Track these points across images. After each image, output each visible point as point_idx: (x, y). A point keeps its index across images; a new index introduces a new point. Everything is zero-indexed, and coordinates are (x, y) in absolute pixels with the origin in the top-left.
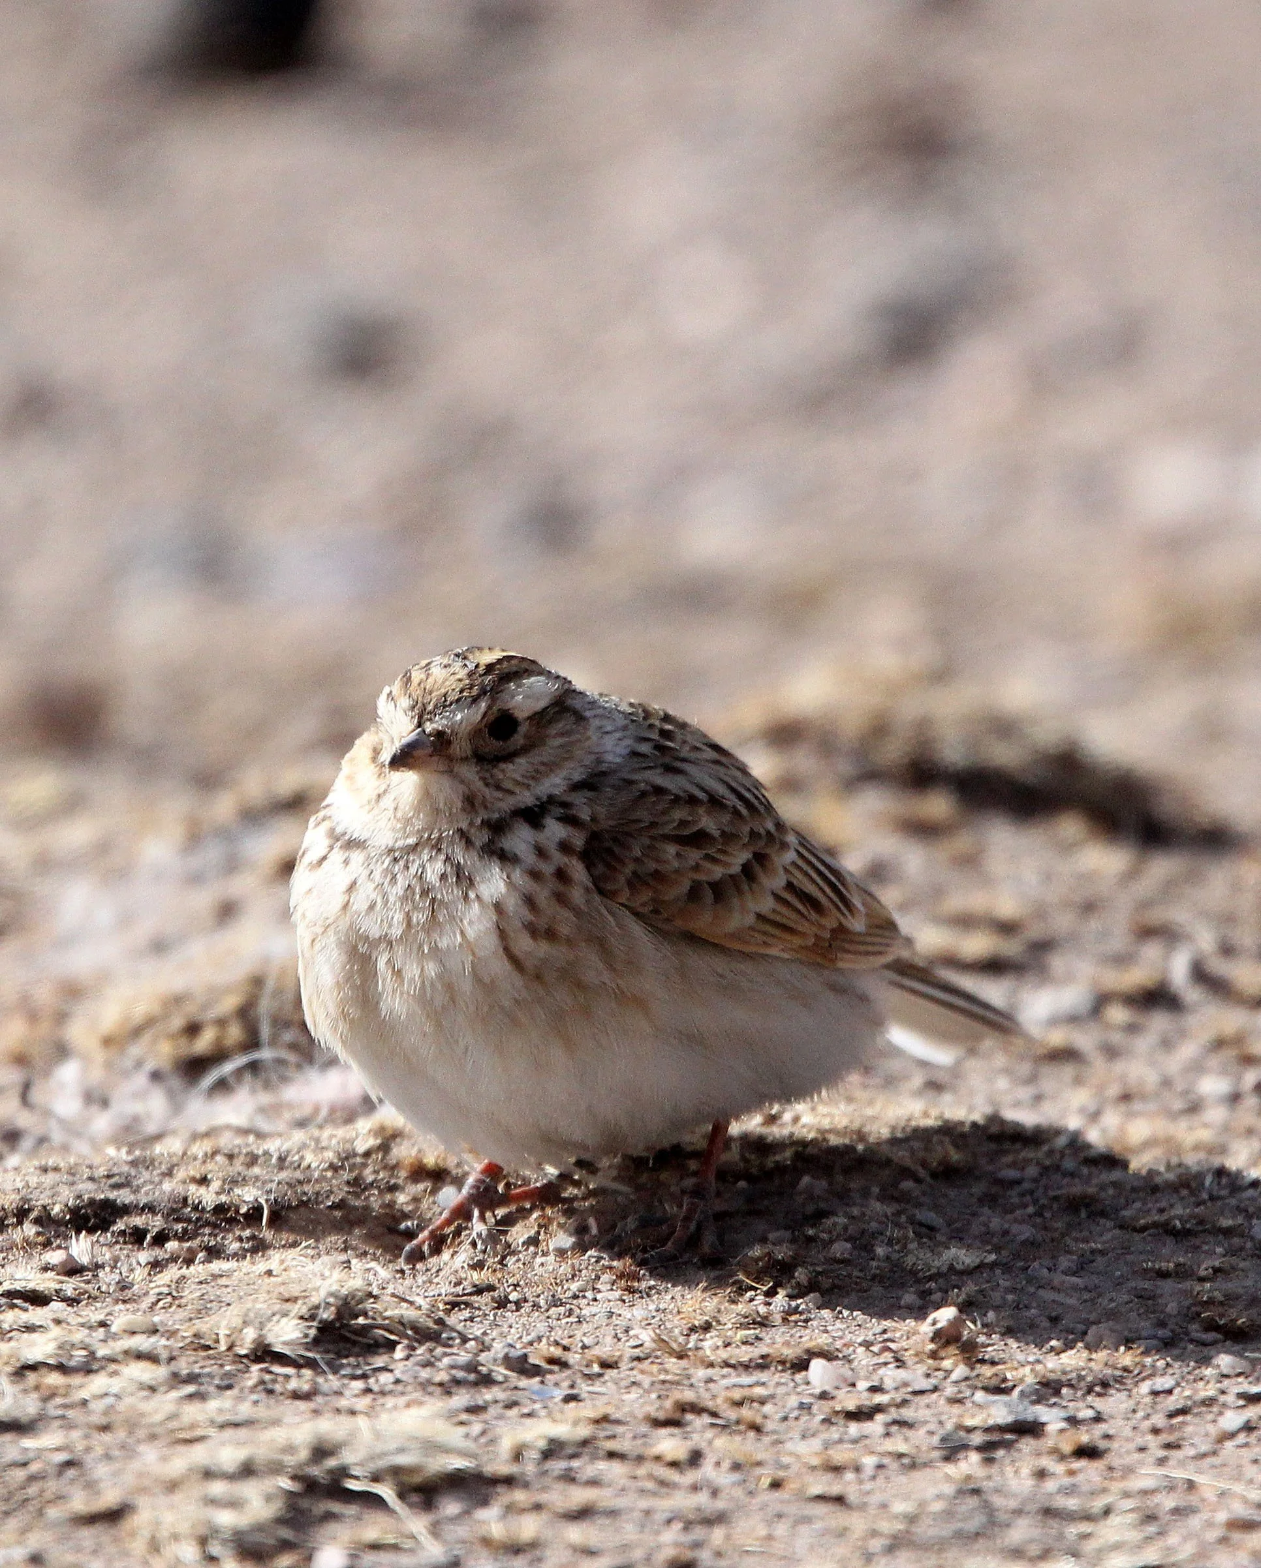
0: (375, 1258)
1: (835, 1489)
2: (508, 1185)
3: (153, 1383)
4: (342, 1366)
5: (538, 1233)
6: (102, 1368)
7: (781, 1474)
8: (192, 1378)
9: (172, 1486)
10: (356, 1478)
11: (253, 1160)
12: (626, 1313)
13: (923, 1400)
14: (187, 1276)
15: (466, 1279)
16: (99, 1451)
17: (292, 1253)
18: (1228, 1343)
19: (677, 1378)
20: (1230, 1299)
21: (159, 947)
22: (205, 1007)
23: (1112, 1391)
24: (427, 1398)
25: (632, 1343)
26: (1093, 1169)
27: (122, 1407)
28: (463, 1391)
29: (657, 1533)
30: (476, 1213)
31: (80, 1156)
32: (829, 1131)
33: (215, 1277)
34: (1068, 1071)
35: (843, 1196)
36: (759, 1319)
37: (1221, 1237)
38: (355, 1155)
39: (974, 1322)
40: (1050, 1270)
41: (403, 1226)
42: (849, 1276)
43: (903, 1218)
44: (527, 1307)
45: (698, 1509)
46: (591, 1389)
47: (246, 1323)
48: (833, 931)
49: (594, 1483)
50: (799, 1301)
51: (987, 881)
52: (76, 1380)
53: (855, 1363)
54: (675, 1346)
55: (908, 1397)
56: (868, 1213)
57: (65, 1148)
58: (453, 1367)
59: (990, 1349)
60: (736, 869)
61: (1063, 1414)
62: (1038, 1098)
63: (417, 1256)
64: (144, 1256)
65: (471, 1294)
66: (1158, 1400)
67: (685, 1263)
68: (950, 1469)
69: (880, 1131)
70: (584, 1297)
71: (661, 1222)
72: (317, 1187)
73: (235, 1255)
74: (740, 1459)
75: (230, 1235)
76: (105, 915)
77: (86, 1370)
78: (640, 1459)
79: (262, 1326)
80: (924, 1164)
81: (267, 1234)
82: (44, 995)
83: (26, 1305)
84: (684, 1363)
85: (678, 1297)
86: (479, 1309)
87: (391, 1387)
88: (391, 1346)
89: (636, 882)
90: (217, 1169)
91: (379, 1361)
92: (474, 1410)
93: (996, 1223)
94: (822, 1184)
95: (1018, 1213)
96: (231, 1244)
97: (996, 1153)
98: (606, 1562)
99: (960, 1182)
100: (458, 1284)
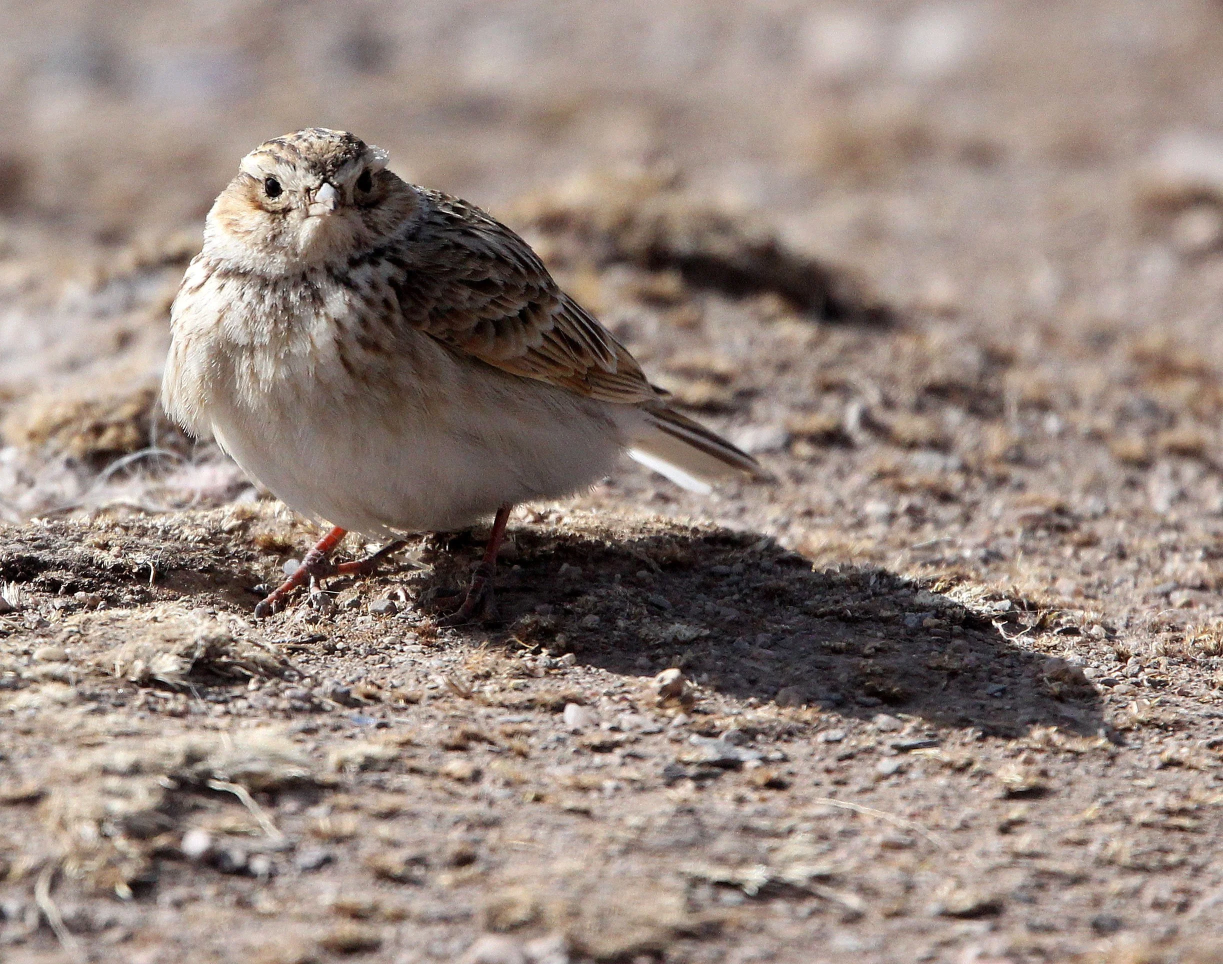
0: (234, 612)
1: (583, 804)
2: (337, 560)
3: (65, 700)
4: (208, 693)
5: (360, 598)
6: (26, 686)
7: (542, 791)
8: (94, 697)
9: (78, 779)
10: (218, 780)
12: (426, 662)
13: (650, 739)
14: (93, 618)
15: (303, 630)
16: (22, 750)
17: (172, 605)
18: (885, 706)
19: (463, 714)
20: (887, 672)
21: (73, 365)
22: (108, 412)
23: (795, 739)
24: (273, 721)
25: (430, 685)
26: (785, 568)
27: (41, 717)
28: (300, 716)
29: (446, 833)
30: (312, 580)
31: (11, 523)
32: (585, 530)
33: (113, 620)
34: (766, 491)
35: (593, 579)
36: (527, 672)
37: (882, 624)
38: (222, 532)
39: (692, 681)
40: (750, 643)
41: (256, 588)
42: (597, 641)
43: (639, 599)
44: (350, 654)
45: (479, 815)
46: (398, 719)
47: (136, 657)
49: (399, 791)
50: (558, 659)
51: (706, 343)
52: (6, 695)
53: (600, 710)
54: (462, 689)
55: (640, 736)
56: (612, 593)
58: (293, 697)
59: (703, 702)
60: (515, 313)
61: (758, 754)
62: (742, 511)
63: (266, 612)
64: (58, 602)
65: (307, 642)
66: (832, 746)
67: (472, 626)
68: (672, 793)
69: (624, 534)
70: (394, 648)
71: (453, 594)
72: (193, 555)
73: (127, 605)
74: (512, 778)
75: (125, 589)
76: (34, 338)
77: (14, 687)
78: (434, 775)
79: (148, 660)
80: (655, 558)
81: (153, 589)
84: (469, 702)
85: (466, 651)
86: (313, 654)
87: (244, 711)
88: (246, 680)
90: (116, 537)
91: (237, 691)
92: (309, 731)
93: (709, 606)
94: (576, 571)
95: (727, 599)
96: (125, 595)
97: (711, 552)
98: (406, 853)
99: (684, 573)
100: (297, 634)
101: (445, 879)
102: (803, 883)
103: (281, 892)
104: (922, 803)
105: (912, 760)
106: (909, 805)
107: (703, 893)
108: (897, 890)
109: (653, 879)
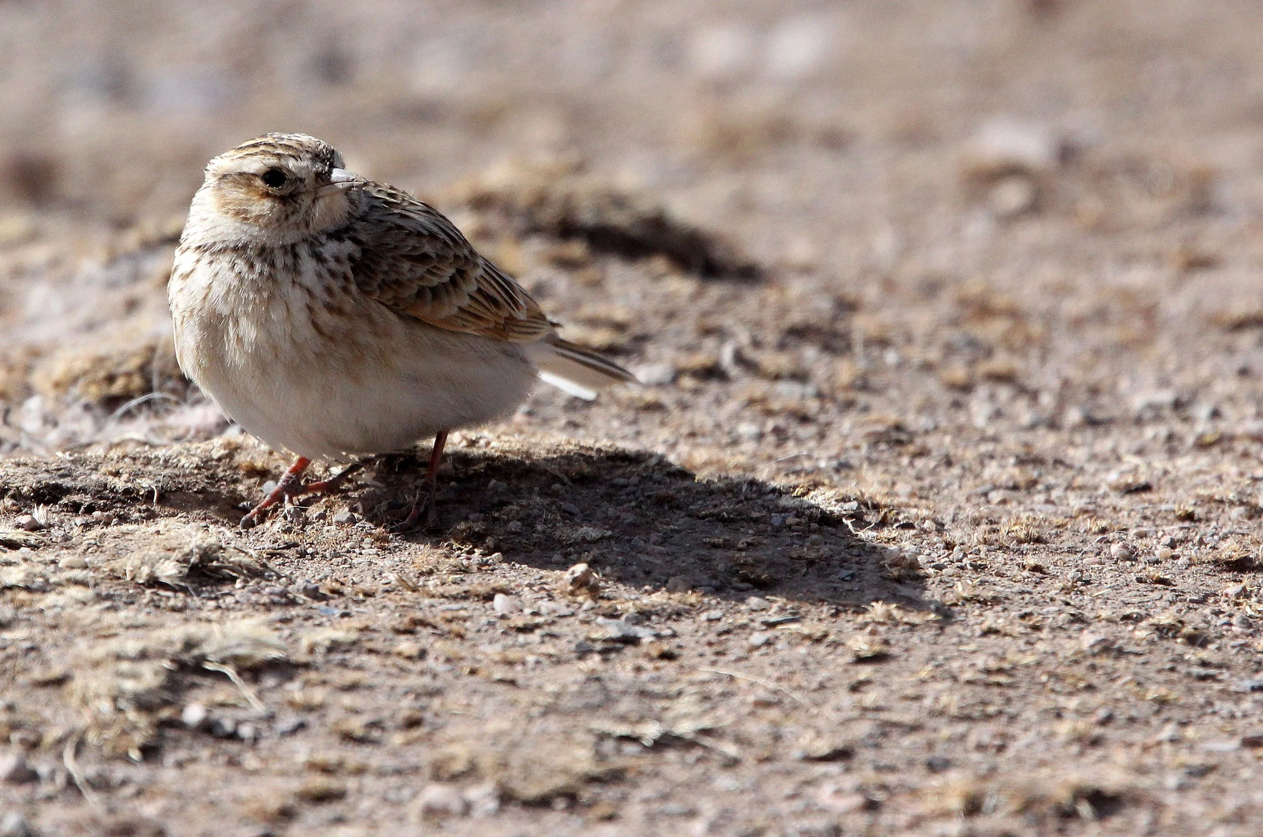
0: (224, 525)
1: (510, 675)
2: (307, 481)
3: (85, 600)
4: (202, 592)
5: (326, 511)
6: (54, 589)
7: (477, 666)
8: (109, 597)
9: (96, 664)
10: (211, 662)
12: (380, 563)
13: (564, 621)
14: (107, 533)
15: (280, 539)
16: (50, 641)
17: (172, 520)
18: (756, 590)
19: (411, 604)
20: (758, 562)
21: (90, 326)
22: (119, 365)
23: (683, 619)
24: (255, 613)
25: (384, 581)
26: (673, 480)
27: (65, 614)
28: (278, 609)
29: (399, 701)
30: (287, 497)
31: (40, 457)
32: (507, 452)
33: (124, 534)
34: (657, 417)
35: (517, 492)
36: (463, 569)
37: (752, 524)
38: (212, 460)
39: (597, 573)
40: (645, 542)
41: (241, 505)
42: (520, 542)
43: (554, 507)
44: (318, 557)
45: (424, 686)
46: (358, 610)
47: (143, 563)
49: (359, 668)
50: (489, 558)
51: (608, 298)
52: (37, 596)
53: (523, 598)
54: (410, 584)
55: (556, 619)
56: (532, 502)
57: (29, 451)
58: (271, 594)
59: (607, 590)
61: (652, 632)
62: (638, 433)
63: (249, 524)
64: (79, 520)
65: (283, 548)
66: (713, 624)
67: (418, 531)
68: (582, 665)
69: (540, 453)
70: (354, 552)
71: (402, 506)
72: (188, 480)
73: (136, 521)
74: (451, 656)
75: (133, 508)
76: (57, 306)
77: (43, 590)
78: (388, 654)
79: (153, 565)
80: (567, 473)
81: (156, 508)
82: (17, 355)
83: (6, 549)
84: (416, 594)
85: (413, 553)
86: (288, 558)
87: (232, 605)
88: (233, 580)
90: (126, 466)
91: (226, 589)
92: (285, 621)
93: (611, 511)
94: (503, 485)
95: (625, 506)
96: (133, 513)
98: (366, 718)
99: (590, 486)
100: (275, 542)
101: (397, 739)
102: (690, 736)
103: (264, 754)
104: (786, 668)
105: (778, 634)
106: (777, 671)
107: (609, 746)
108: (767, 740)
109: (567, 735)
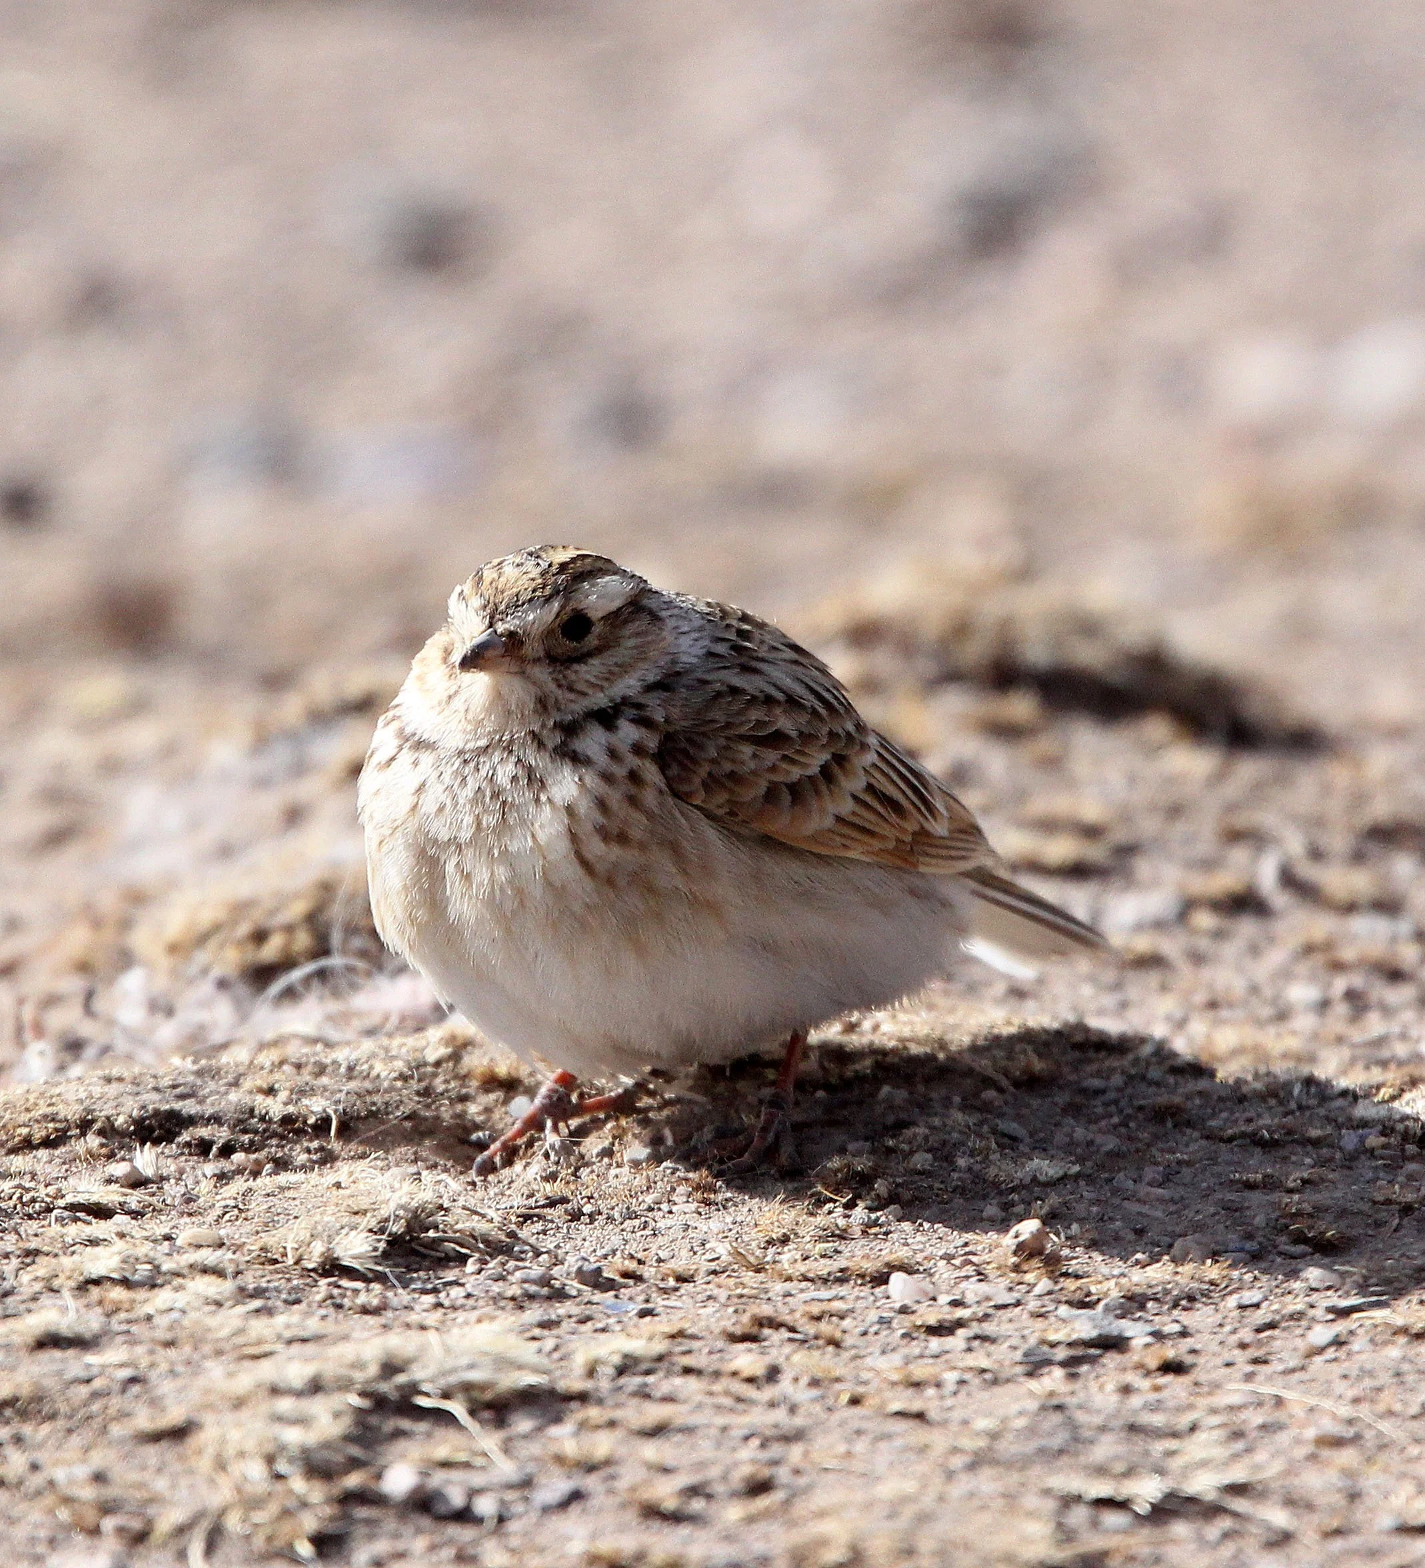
0: (446, 1170)
1: (916, 1406)
3: (218, 1297)
4: (412, 1280)
5: (613, 1144)
6: (167, 1282)
7: (861, 1390)
8: (259, 1293)
9: (239, 1403)
10: (427, 1395)
11: (321, 1070)
12: (703, 1226)
13: (1006, 1314)
14: (254, 1189)
15: (538, 1191)
16: (164, 1367)
17: (362, 1164)
18: (1317, 1256)
19: (754, 1292)
20: (1319, 1211)
21: (226, 851)
22: (273, 912)
23: (1198, 1305)
24: (499, 1312)
25: (709, 1256)
26: (1180, 1078)
27: (186, 1322)
28: (535, 1305)
29: (734, 1449)
30: (549, 1123)
31: (144, 1066)
32: (911, 1040)
33: (282, 1189)
34: (1153, 978)
35: (924, 1106)
36: (837, 1232)
37: (1309, 1148)
38: (425, 1064)
39: (1058, 1235)
40: (1135, 1181)
41: (474, 1137)
43: (985, 1128)
44: (601, 1220)
45: (776, 1426)
46: (666, 1303)
47: (314, 1236)
48: (914, 834)
49: (669, 1399)
50: (879, 1214)
51: (1071, 784)
52: (141, 1294)
53: (937, 1277)
54: (752, 1259)
55: (990, 1311)
56: (950, 1122)
57: (129, 1058)
58: (525, 1281)
59: (1074, 1262)
60: (814, 770)
61: (1149, 1328)
62: (1124, 1005)
63: (488, 1168)
64: (210, 1168)
65: (543, 1206)
66: (1247, 1313)
67: (763, 1175)
68: (1033, 1385)
69: (961, 1039)
70: (660, 1209)
71: (737, 1133)
72: (387, 1097)
73: (303, 1167)
74: (819, 1375)
75: (298, 1147)
77: (151, 1284)
78: (717, 1374)
79: (330, 1239)
81: (335, 1145)
82: (108, 902)
83: (89, 1218)
84: (761, 1276)
85: (756, 1209)
86: (552, 1222)
87: (461, 1301)
88: (463, 1259)
89: (712, 783)
90: (285, 1079)
91: (450, 1275)
92: (546, 1325)
93: (1080, 1133)
94: (901, 1095)
95: (1103, 1123)
96: (298, 1155)
97: (1080, 1061)
98: (683, 1480)
99: (1044, 1092)
100: (531, 1196)
101: (733, 1512)
102: (1210, 1496)
103: (514, 1542)
104: (1368, 1383)
105: (1354, 1326)
106: (1352, 1386)
107: (1079, 1516)
108: (1338, 1500)
109: (1011, 1498)
